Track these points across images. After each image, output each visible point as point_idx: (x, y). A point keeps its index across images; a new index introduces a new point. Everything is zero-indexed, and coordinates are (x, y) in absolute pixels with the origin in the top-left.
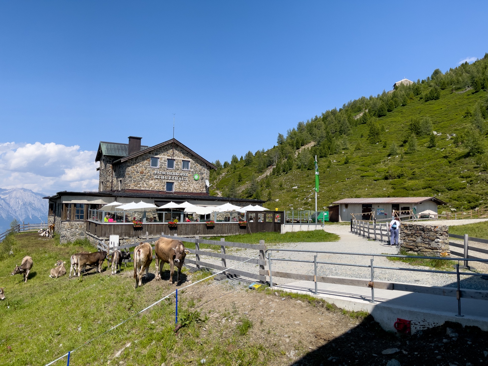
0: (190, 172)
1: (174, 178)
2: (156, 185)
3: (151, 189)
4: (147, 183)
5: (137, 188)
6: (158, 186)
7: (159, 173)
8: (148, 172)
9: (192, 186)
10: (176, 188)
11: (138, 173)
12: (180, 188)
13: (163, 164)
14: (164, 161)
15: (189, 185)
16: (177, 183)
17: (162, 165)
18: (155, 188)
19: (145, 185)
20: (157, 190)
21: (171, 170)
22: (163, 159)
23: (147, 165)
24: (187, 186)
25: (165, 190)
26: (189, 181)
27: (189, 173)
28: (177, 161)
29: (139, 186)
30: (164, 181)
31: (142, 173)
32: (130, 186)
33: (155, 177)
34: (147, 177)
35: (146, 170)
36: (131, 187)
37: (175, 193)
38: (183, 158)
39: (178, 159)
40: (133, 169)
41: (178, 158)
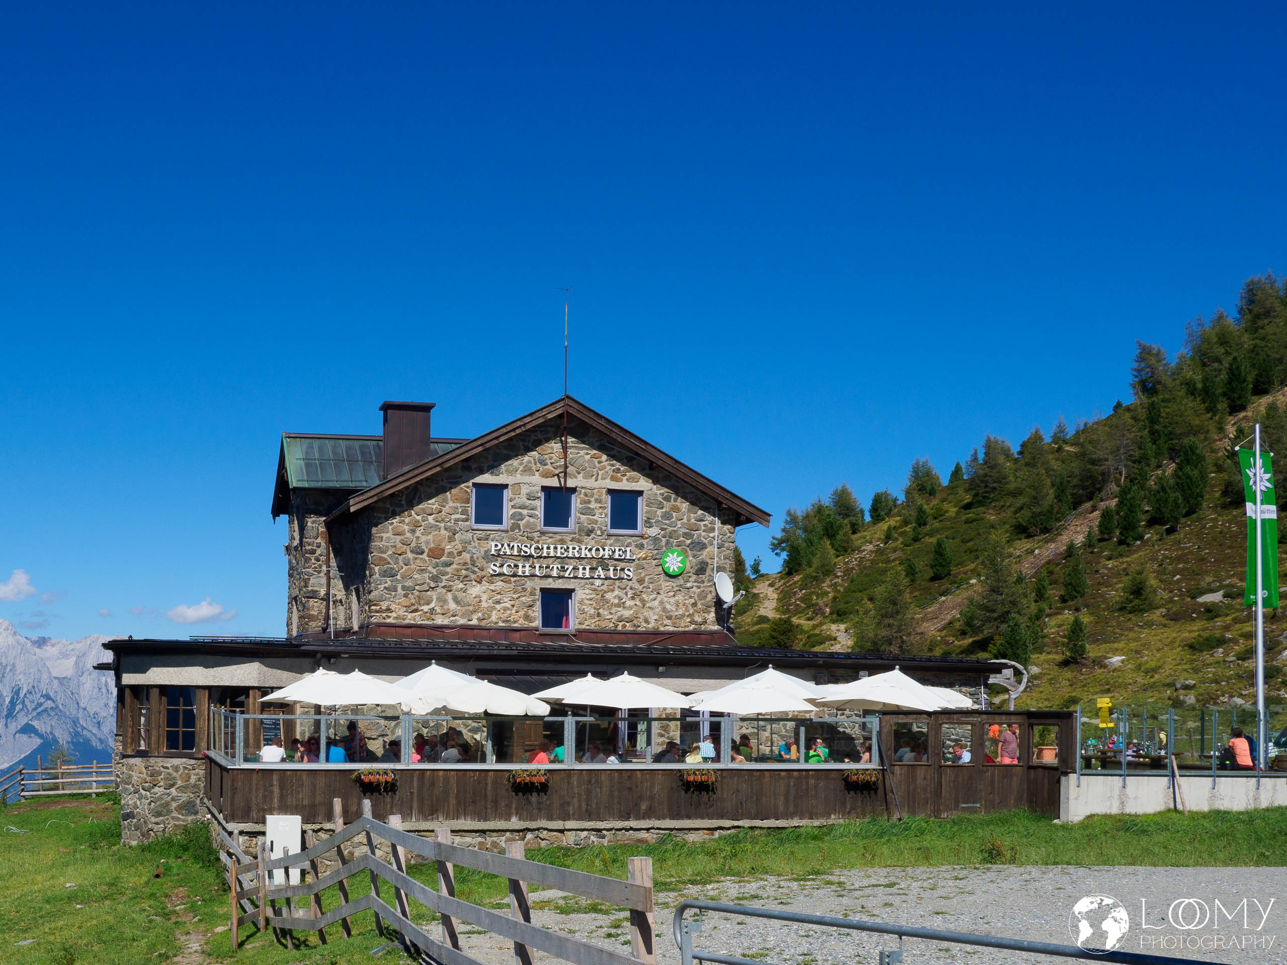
0: (645, 542)
1: (575, 569)
2: (498, 602)
3: (474, 622)
4: (460, 595)
5: (418, 619)
6: (505, 609)
7: (508, 553)
8: (460, 547)
9: (656, 603)
10: (583, 612)
11: (422, 553)
12: (599, 615)
13: (525, 512)
14: (530, 497)
15: (643, 602)
16: (587, 591)
17: (520, 514)
18: (494, 618)
19: (452, 605)
20: (501, 624)
21: (558, 537)
22: (525, 490)
23: (457, 520)
24: (632, 603)
25: (538, 623)
26: (641, 581)
27: (641, 547)
28: (586, 495)
29: (426, 608)
30: (529, 584)
31: (436, 553)
32: (388, 610)
33: (492, 568)
34: (458, 570)
35: (451, 539)
36: (394, 615)
37: (579, 634)
38: (613, 479)
39: (587, 485)
40: (399, 538)
41: (591, 483)
